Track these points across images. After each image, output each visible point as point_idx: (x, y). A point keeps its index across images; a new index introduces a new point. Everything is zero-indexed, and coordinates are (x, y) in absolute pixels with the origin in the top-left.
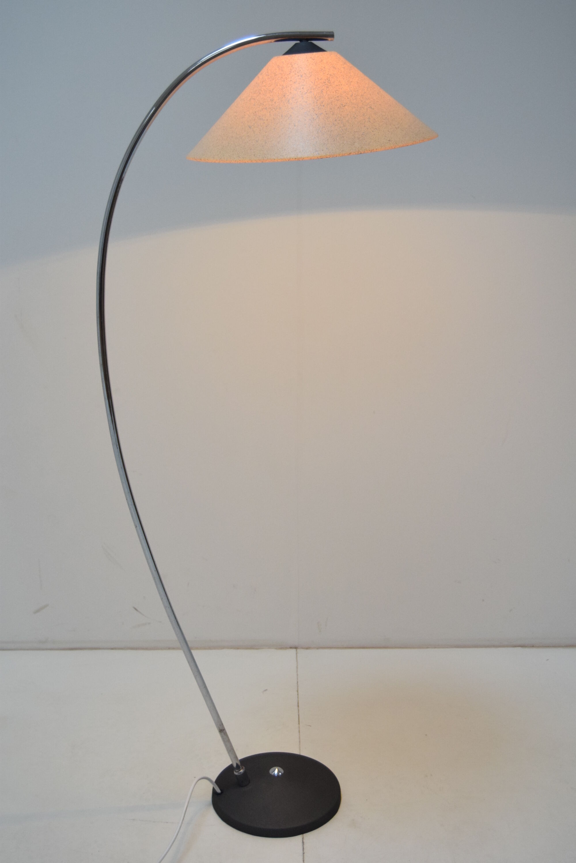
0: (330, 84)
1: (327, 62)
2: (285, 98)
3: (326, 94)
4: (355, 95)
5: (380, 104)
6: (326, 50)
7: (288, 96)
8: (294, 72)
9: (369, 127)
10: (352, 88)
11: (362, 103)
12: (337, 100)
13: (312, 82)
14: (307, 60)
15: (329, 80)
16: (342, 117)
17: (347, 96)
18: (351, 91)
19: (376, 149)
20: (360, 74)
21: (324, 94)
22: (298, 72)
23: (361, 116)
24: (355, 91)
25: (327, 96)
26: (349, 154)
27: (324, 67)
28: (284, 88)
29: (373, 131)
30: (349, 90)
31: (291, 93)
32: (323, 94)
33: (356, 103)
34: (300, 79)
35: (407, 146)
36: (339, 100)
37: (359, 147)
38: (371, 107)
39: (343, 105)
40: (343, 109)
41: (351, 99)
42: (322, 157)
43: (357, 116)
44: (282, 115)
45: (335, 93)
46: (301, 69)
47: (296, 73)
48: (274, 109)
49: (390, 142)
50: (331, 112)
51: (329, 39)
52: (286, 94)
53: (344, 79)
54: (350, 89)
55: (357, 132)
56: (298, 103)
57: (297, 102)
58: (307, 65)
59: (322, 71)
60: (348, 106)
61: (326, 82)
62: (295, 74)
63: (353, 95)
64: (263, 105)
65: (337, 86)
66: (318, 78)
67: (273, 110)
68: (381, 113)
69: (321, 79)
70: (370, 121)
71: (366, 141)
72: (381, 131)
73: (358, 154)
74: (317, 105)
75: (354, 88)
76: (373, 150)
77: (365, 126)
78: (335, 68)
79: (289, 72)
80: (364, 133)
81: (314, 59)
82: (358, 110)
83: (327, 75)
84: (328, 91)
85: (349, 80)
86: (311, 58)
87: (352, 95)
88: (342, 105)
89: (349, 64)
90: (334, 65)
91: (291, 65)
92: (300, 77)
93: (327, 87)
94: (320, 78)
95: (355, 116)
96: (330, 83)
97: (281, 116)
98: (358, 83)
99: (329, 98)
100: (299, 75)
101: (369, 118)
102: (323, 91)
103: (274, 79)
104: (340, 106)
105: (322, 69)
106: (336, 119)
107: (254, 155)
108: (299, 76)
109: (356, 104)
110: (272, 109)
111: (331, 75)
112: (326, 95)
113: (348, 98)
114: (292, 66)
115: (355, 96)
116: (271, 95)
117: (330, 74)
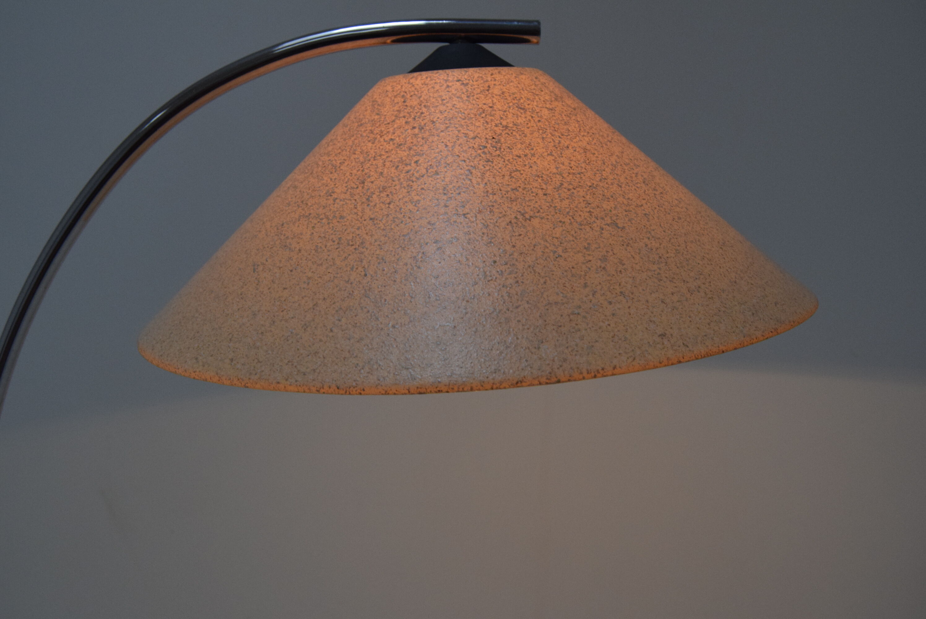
0: (498, 152)
1: (503, 93)
2: (363, 188)
3: (480, 180)
4: (571, 187)
5: (645, 214)
6: (512, 63)
7: (372, 182)
8: (404, 117)
9: (599, 287)
10: (563, 164)
11: (588, 210)
12: (512, 201)
13: (446, 146)
14: (448, 86)
15: (499, 141)
16: (516, 254)
17: (544, 187)
18: (561, 174)
19: (615, 368)
20: (602, 125)
21: (474, 181)
22: (414, 119)
23: (579, 252)
24: (574, 174)
25: (482, 186)
26: (517, 383)
27: (491, 105)
28: (369, 160)
29: (610, 303)
30: (555, 171)
31: (381, 173)
32: (470, 180)
33: (567, 210)
34: (416, 135)
35: (723, 352)
36: (516, 199)
37: (553, 361)
38: (614, 224)
39: (527, 216)
40: (524, 227)
41: (557, 196)
42: (422, 391)
43: (565, 250)
44: (340, 238)
45: (507, 178)
46: (424, 110)
47: (410, 120)
48: (327, 218)
49: (666, 342)
50: (485, 238)
51: (534, 39)
52: (369, 177)
53: (543, 138)
54: (557, 168)
55: (556, 303)
56: (391, 206)
57: (389, 204)
58: (443, 100)
59: (483, 115)
60: (542, 218)
61: (489, 146)
62: (406, 122)
63: (566, 185)
64: (307, 204)
65: (520, 157)
66: (466, 135)
67: (325, 221)
68: (646, 240)
69: (474, 138)
70: (604, 268)
71: (582, 338)
72: (639, 301)
73: (547, 383)
74: (446, 213)
75: (570, 164)
76: (601, 372)
77: (586, 285)
78: (523, 109)
79: (394, 118)
80: (580, 307)
81: (467, 84)
82: (573, 232)
83: (496, 126)
84: (488, 173)
85: (560, 142)
86: (458, 81)
87: (562, 184)
88: (523, 215)
89: (571, 101)
90: (522, 101)
91: (403, 100)
92: (416, 131)
93: (488, 161)
94: (471, 135)
95: (560, 250)
96: (500, 148)
97: (336, 243)
98: (585, 150)
99: (487, 192)
100: (415, 125)
101: (604, 259)
102: (474, 171)
103: (353, 136)
104: (516, 218)
105: (484, 110)
106: (498, 259)
107: (232, 360)
108: (414, 128)
109: (568, 213)
110: (322, 219)
111: (506, 127)
112: (479, 184)
113: (545, 195)
114: (404, 102)
115: (569, 190)
116: (331, 179)
117: (504, 123)
